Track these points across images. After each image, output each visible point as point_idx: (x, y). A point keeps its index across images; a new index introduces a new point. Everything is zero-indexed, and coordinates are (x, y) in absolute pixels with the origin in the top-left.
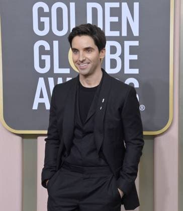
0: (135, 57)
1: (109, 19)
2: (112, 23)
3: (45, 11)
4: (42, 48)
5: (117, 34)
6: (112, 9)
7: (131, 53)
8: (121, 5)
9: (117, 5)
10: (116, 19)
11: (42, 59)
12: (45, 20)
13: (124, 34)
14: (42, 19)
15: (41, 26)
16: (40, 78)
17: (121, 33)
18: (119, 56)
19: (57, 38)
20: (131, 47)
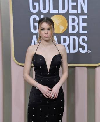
0: (85, 24)
1: (71, 4)
2: (72, 6)
5: (75, 12)
7: (83, 22)
10: (75, 4)
11: (35, 25)
12: (36, 4)
13: (79, 12)
15: (34, 7)
16: (34, 36)
17: (77, 11)
18: (77, 24)
19: (43, 14)
20: (83, 19)
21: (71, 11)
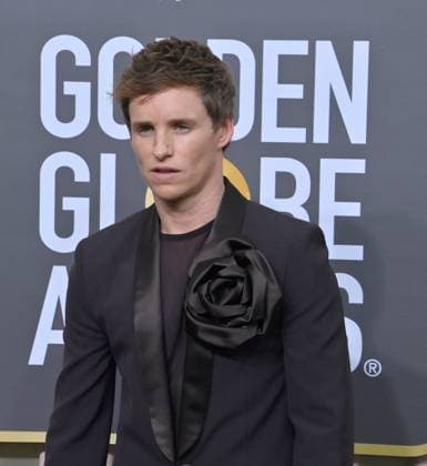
0: (353, 209)
1: (275, 91)
2: (282, 103)
3: (79, 63)
4: (64, 175)
5: (296, 135)
6: (283, 59)
7: (340, 197)
8: (312, 48)
9: (299, 48)
10: (295, 91)
11: (65, 208)
12: (78, 90)
13: (321, 135)
14: (70, 88)
15: (66, 109)
16: (55, 268)
17: (310, 135)
18: (304, 206)
19: (112, 145)
20: (341, 178)
21: (272, 133)
